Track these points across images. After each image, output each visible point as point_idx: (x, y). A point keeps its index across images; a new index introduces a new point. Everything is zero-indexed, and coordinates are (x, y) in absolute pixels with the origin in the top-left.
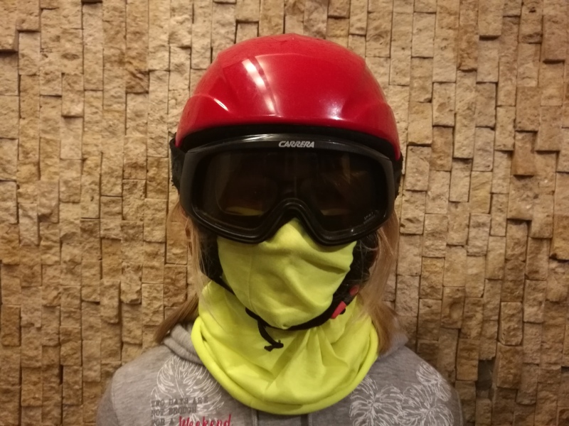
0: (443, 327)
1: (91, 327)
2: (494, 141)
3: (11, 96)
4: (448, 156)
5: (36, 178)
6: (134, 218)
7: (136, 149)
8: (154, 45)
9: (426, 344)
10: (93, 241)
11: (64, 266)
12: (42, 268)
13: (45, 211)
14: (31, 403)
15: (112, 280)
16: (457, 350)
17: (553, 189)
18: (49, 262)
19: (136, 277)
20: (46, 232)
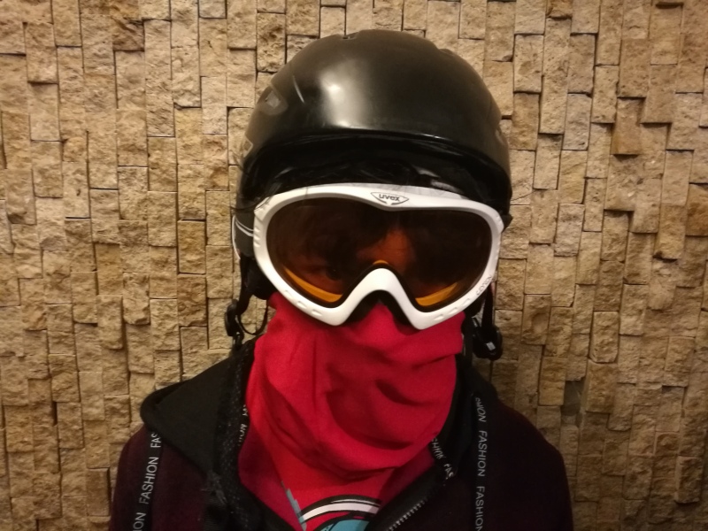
0: (523, 343)
1: (89, 355)
2: (591, 112)
4: (533, 131)
6: (135, 216)
7: (133, 126)
9: (503, 364)
10: (84, 247)
11: (48, 279)
12: (19, 283)
13: (16, 209)
14: (20, 448)
15: (112, 296)
16: (540, 370)
17: (661, 172)
18: (28, 276)
19: (141, 291)
20: (20, 236)
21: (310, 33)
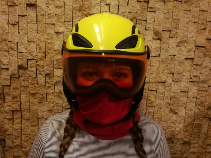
0: (204, 117)
3: (33, 24)
5: (44, 58)
8: (95, 3)
9: (197, 124)
11: (56, 94)
12: (47, 95)
13: (49, 72)
16: (208, 125)
18: (50, 93)
20: (48, 80)
21: (144, 19)
